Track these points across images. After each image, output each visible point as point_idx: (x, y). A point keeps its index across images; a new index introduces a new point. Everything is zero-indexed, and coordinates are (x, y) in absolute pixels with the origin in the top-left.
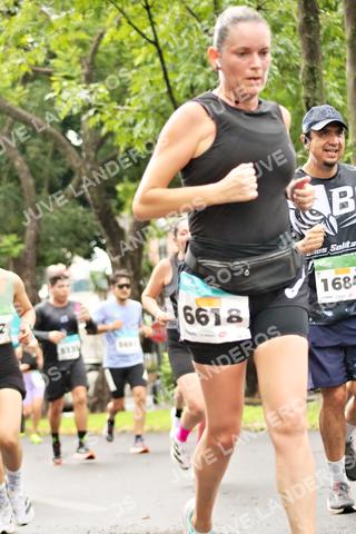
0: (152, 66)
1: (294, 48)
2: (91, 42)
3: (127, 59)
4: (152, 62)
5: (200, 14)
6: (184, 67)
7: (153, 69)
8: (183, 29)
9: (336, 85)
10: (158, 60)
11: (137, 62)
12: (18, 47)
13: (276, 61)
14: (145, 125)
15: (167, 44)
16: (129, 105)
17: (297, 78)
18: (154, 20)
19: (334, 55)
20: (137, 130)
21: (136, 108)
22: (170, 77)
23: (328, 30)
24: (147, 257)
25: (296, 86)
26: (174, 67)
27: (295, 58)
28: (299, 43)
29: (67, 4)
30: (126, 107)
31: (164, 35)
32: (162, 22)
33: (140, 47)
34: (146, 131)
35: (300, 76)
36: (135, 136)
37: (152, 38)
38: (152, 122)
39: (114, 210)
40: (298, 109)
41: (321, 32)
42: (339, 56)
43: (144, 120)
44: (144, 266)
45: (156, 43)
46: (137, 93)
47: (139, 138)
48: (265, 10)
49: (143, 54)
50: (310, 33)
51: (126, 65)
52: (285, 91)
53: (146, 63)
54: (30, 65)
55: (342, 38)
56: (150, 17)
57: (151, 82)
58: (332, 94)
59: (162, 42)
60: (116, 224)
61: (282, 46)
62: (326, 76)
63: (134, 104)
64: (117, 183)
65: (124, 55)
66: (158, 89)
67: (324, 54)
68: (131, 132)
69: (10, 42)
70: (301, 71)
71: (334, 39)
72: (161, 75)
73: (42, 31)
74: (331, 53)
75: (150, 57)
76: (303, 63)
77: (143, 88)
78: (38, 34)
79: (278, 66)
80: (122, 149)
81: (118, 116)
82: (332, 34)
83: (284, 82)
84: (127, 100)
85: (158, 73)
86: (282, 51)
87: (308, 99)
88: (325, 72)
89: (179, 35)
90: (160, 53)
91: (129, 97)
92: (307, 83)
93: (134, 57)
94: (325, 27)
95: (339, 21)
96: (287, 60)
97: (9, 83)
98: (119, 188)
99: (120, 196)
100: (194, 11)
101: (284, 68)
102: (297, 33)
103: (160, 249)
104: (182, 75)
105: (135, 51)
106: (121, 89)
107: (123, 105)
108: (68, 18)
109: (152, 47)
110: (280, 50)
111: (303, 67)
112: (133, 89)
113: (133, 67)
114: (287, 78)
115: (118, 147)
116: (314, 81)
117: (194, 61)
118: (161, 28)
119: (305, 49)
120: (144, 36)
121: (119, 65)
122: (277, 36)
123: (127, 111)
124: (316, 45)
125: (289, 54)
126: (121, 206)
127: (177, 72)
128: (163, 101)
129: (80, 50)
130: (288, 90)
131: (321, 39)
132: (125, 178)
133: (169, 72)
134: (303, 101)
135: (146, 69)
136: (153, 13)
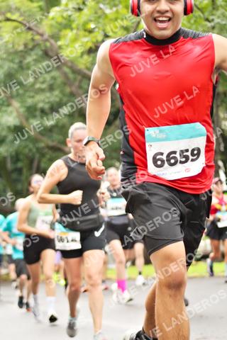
2: (132, 27)
5: (203, 8)
12: (85, 30)
29: (117, 2)
54: (93, 43)
69: (81, 28)
73: (101, 20)
78: (99, 22)
97: (79, 54)
108: (117, 12)
129: (125, 32)
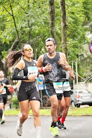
0: (11, 21)
1: (48, 18)
3: (5, 19)
4: (12, 20)
6: (20, 22)
7: (12, 22)
8: (20, 12)
9: (59, 27)
10: (13, 20)
11: (8, 20)
13: (43, 21)
14: (9, 37)
15: (16, 16)
16: (5, 31)
17: (49, 26)
18: (12, 9)
19: (58, 20)
20: (7, 38)
21: (7, 32)
22: (16, 24)
23: (57, 13)
24: (9, 70)
25: (48, 27)
26: (17, 22)
27: (48, 20)
28: (49, 17)
30: (5, 32)
31: (15, 14)
32: (14, 10)
33: (9, 16)
34: (9, 38)
35: (50, 25)
36: (7, 39)
37: (12, 14)
38: (11, 36)
39: (1, 58)
40: (49, 33)
41: (55, 14)
42: (60, 20)
43: (9, 35)
44: (8, 73)
45: (13, 15)
46: (8, 28)
47: (8, 40)
48: (41, 8)
49: (9, 18)
50: (52, 14)
51: (5, 21)
52: (46, 29)
53: (10, 21)
55: (60, 16)
56: (11, 9)
57: (11, 26)
58: (58, 30)
59: (14, 15)
60: (1, 62)
61: (45, 17)
62: (56, 25)
63: (7, 31)
64: (2, 51)
65: (4, 18)
66: (13, 27)
67: (56, 19)
68: (6, 38)
70: (50, 24)
71: (58, 16)
72: (14, 24)
74: (58, 19)
75: (11, 19)
76: (50, 22)
77: (9, 27)
79: (44, 22)
80: (3, 43)
81: (3, 34)
82: (58, 14)
83: (46, 26)
84: (5, 30)
85: (13, 23)
86: (45, 19)
87: (51, 31)
88: (56, 24)
89: (19, 14)
90: (14, 18)
91: (5, 29)
92: (51, 27)
93: (7, 19)
94: (56, 13)
95: (60, 11)
96: (46, 21)
98: (2, 52)
99: (3, 55)
100: (23, 8)
101: (45, 23)
102: (49, 14)
103: (12, 68)
104: (19, 24)
105: (7, 17)
106: (4, 27)
107: (4, 31)
109: (12, 16)
110: (44, 18)
111: (50, 23)
112: (7, 27)
113: (7, 22)
114: (46, 25)
115: (2, 42)
116: (53, 26)
117: (22, 20)
118: (14, 12)
119: (51, 18)
120: (10, 13)
121: (3, 21)
122: (44, 14)
123: (5, 33)
124: (54, 17)
125: (47, 19)
126: (3, 57)
127: (18, 23)
128: (14, 31)
130: (46, 28)
131: (55, 16)
132: (4, 50)
133: (16, 23)
134: (50, 31)
135: (10, 22)
136: (12, 8)
